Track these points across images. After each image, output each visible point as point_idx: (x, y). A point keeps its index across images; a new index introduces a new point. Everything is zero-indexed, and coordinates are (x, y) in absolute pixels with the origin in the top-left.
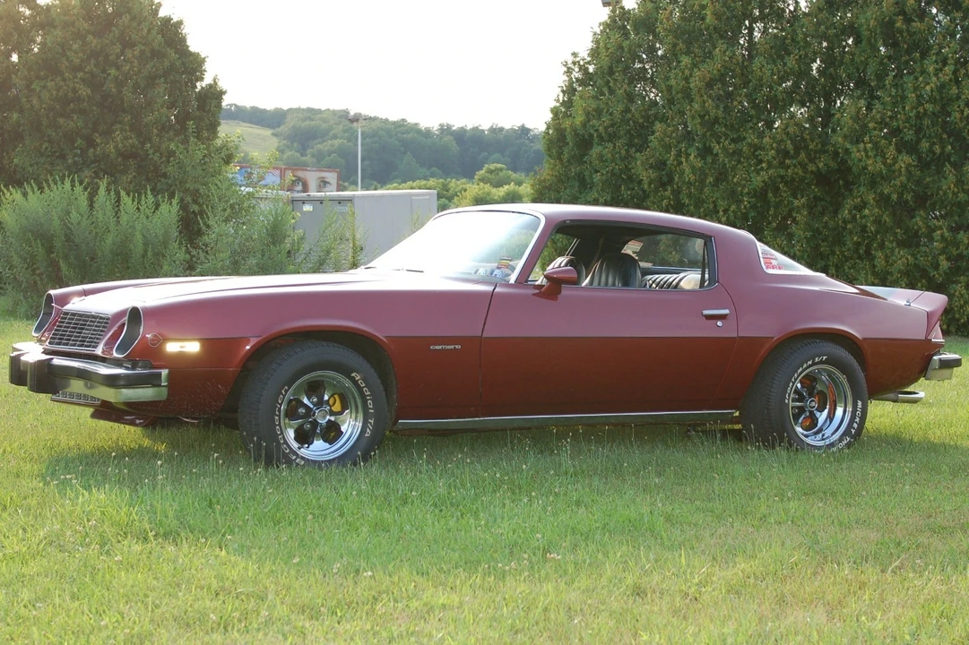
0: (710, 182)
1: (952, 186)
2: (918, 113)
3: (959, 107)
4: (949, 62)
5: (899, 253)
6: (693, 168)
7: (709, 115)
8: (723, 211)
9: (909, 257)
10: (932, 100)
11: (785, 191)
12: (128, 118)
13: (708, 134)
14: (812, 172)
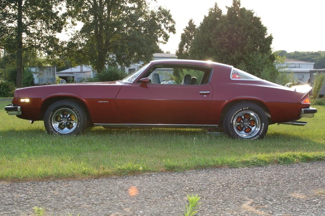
12: (239, 48)
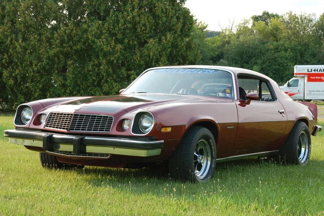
0: (28, 53)
1: (139, 58)
2: (124, 27)
3: (140, 26)
4: (135, 8)
5: (115, 84)
6: (20, 46)
7: (28, 23)
8: (35, 65)
9: (120, 86)
10: (130, 22)
11: (62, 58)
13: (27, 31)
14: (75, 50)
